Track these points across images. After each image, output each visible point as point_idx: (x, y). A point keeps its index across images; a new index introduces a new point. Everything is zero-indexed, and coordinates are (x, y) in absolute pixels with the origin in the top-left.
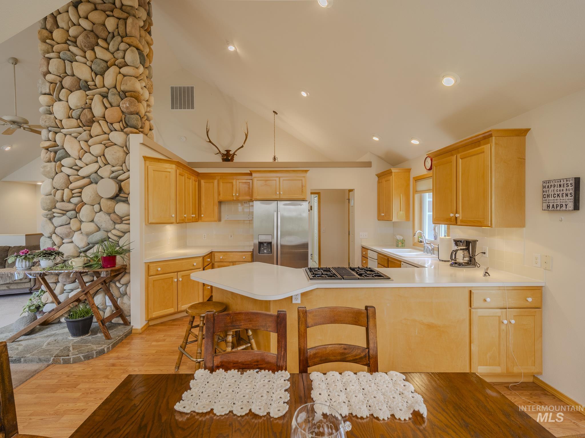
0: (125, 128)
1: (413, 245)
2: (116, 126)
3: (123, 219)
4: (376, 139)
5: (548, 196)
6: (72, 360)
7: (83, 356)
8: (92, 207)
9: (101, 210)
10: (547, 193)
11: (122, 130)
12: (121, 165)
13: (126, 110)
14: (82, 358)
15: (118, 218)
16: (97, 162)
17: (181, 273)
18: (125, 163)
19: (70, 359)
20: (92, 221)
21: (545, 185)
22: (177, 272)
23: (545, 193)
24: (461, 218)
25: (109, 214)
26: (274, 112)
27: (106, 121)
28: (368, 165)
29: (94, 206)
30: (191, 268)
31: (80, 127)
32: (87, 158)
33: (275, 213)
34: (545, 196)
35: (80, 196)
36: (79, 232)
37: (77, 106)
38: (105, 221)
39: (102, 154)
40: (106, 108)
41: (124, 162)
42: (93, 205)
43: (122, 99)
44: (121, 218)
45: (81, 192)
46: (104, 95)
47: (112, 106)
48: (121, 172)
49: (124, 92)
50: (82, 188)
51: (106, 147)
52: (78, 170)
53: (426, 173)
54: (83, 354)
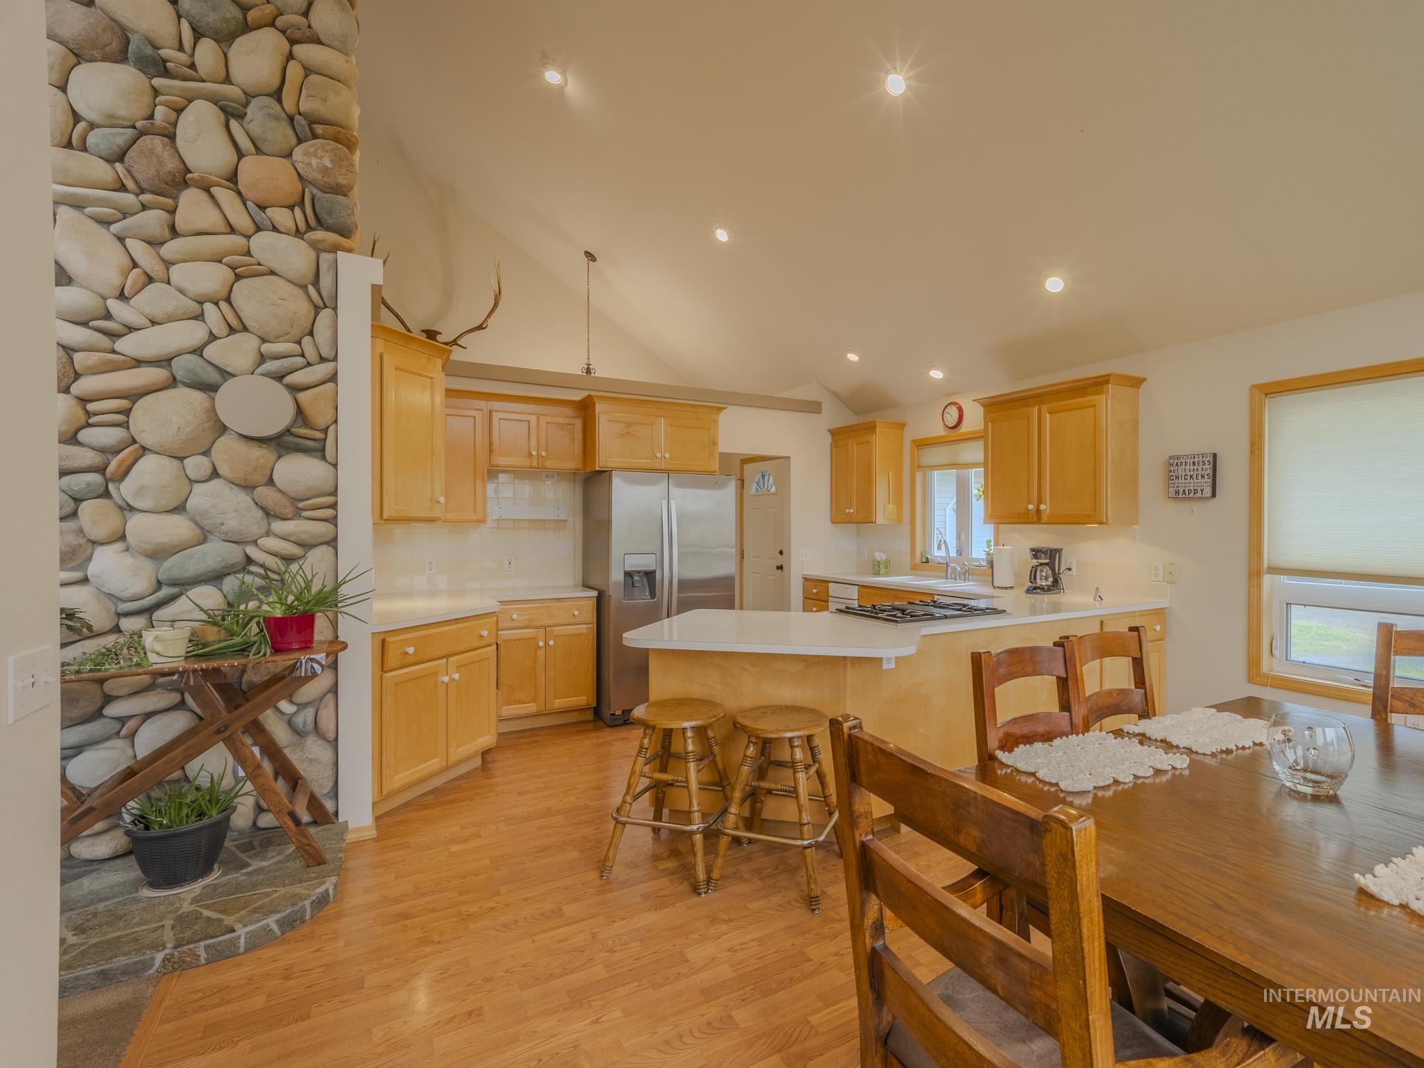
0: (309, 228)
1: (912, 569)
2: (281, 216)
3: (301, 505)
4: (853, 357)
5: (1177, 478)
6: (242, 940)
7: (277, 922)
8: (176, 463)
9: (215, 474)
10: (1176, 473)
11: (298, 233)
12: (296, 339)
13: (319, 176)
14: (275, 927)
15: (285, 502)
16: (200, 317)
17: (455, 658)
18: (311, 334)
19: (238, 938)
20: (180, 509)
21: (1173, 461)
22: (447, 656)
23: (1172, 473)
24: (1048, 512)
25: (249, 487)
26: (588, 254)
27: (239, 193)
28: (813, 407)
29: (186, 461)
30: (476, 643)
31: (123, 188)
32: (154, 299)
33: (665, 503)
34: (1171, 477)
35: (125, 425)
36: (119, 546)
37: (111, 116)
38: (236, 511)
39: (224, 294)
40: (240, 155)
41: (307, 331)
42: (182, 459)
43: (300, 141)
44: (295, 500)
45: (127, 412)
46: (229, 110)
47: (258, 151)
48: (300, 360)
49: (313, 121)
50: (135, 396)
51: (238, 277)
52: (113, 335)
53: (944, 433)
54: (278, 916)
